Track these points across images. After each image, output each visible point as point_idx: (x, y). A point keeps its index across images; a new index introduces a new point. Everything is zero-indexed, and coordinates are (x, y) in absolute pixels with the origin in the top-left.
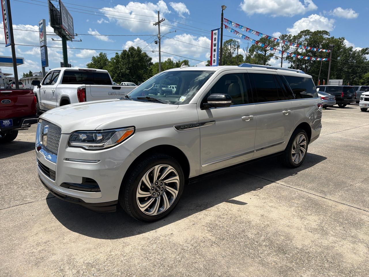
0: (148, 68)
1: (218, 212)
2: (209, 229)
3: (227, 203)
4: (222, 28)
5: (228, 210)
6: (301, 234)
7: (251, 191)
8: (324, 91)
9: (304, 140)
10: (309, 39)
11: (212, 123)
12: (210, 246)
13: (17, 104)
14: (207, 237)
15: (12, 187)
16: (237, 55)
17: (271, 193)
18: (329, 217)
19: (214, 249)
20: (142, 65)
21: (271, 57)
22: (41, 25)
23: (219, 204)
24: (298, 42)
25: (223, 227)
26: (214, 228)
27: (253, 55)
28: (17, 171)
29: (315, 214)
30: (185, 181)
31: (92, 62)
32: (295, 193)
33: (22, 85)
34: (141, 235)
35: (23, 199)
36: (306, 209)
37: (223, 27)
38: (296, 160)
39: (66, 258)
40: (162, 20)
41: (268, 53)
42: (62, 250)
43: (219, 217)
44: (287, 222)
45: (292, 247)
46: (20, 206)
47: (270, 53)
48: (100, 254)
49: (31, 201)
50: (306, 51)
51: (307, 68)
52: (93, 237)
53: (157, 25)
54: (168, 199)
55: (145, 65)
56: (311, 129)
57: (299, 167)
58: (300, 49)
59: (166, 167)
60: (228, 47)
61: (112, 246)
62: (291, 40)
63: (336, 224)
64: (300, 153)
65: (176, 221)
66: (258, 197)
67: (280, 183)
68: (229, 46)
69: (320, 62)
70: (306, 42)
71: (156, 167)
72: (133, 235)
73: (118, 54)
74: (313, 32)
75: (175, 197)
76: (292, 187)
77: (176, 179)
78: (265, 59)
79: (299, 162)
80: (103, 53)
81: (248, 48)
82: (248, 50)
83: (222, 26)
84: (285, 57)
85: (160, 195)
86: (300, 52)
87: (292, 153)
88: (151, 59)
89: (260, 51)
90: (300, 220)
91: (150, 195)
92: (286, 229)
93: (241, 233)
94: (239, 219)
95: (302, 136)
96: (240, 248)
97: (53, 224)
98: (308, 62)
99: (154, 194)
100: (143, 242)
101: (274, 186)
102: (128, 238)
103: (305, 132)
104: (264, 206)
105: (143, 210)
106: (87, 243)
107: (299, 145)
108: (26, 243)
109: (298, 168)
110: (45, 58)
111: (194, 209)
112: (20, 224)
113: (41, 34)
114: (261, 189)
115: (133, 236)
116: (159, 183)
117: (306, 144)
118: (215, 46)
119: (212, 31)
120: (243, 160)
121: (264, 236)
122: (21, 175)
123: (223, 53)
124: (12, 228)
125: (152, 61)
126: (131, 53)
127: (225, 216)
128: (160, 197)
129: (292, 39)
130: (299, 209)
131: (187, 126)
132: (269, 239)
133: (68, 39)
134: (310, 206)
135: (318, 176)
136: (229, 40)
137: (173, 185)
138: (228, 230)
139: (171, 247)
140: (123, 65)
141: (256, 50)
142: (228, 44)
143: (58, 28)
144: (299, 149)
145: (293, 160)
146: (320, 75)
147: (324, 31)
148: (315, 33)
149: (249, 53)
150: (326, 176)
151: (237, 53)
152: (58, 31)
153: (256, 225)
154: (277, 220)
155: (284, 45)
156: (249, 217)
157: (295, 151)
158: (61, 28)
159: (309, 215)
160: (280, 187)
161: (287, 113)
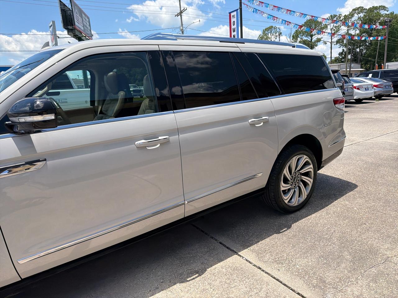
4: (241, 8)
7: (175, 284)
8: (378, 77)
9: (306, 164)
10: (363, 17)
21: (318, 42)
22: (51, 28)
27: (297, 42)
38: (292, 200)
40: (184, 10)
41: (314, 38)
47: (317, 37)
50: (360, 32)
51: (362, 52)
53: (179, 16)
58: (352, 30)
60: (268, 35)
64: (302, 186)
68: (270, 34)
70: (359, 21)
74: (368, 9)
78: (311, 45)
79: (300, 203)
81: (291, 34)
82: (291, 36)
83: (241, 5)
84: (335, 41)
86: (353, 34)
87: (282, 189)
89: (305, 36)
95: (301, 157)
98: (363, 45)
103: (308, 151)
107: (297, 174)
113: (52, 37)
117: (312, 170)
118: (234, 31)
119: (230, 13)
129: (343, 19)
136: (269, 27)
141: (300, 35)
142: (267, 31)
143: (71, 29)
144: (299, 180)
145: (285, 201)
146: (378, 58)
147: (381, 6)
148: (370, 9)
149: (292, 40)
150: (343, 234)
151: (279, 40)
152: (72, 33)
155: (334, 27)
157: (292, 185)
158: (75, 29)
160: (238, 270)
161: (260, 122)
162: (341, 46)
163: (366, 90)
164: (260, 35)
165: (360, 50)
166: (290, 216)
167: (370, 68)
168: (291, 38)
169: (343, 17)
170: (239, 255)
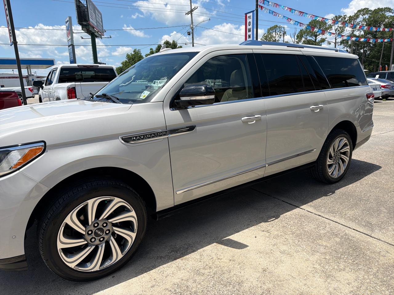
1: (199, 263)
3: (218, 245)
4: (258, 10)
5: (215, 258)
7: (261, 223)
8: (385, 78)
9: (345, 145)
10: (368, 19)
17: (290, 226)
18: (374, 274)
21: (322, 42)
22: (68, 23)
24: (354, 23)
27: (301, 41)
29: (351, 269)
31: (126, 60)
32: (326, 227)
36: (337, 258)
37: (258, 8)
38: (334, 173)
40: (195, 8)
41: (319, 38)
43: (198, 272)
44: (301, 284)
47: (321, 37)
50: (365, 33)
51: (366, 53)
53: (190, 15)
57: (339, 182)
58: (357, 31)
59: (110, 201)
60: (272, 34)
62: (346, 22)
63: (383, 291)
64: (341, 163)
66: (267, 234)
67: (307, 208)
68: (274, 33)
70: (364, 22)
71: (90, 202)
73: (152, 49)
74: (373, 10)
75: (130, 241)
76: (324, 216)
77: (131, 216)
79: (339, 176)
80: (137, 49)
81: (295, 34)
82: (296, 36)
84: (339, 41)
85: (104, 241)
86: (357, 34)
87: (328, 163)
89: (309, 36)
90: (323, 280)
91: (86, 242)
94: (226, 276)
95: (342, 139)
98: (367, 46)
99: (93, 240)
103: (347, 134)
104: (272, 251)
105: (72, 265)
107: (338, 152)
109: (336, 184)
110: (73, 58)
111: (166, 256)
113: (68, 32)
114: (276, 220)
116: (101, 224)
117: (349, 150)
118: (249, 31)
119: (246, 14)
120: (257, 175)
127: (206, 271)
128: (104, 245)
129: (348, 20)
130: (325, 258)
131: (144, 136)
133: (97, 37)
134: (345, 253)
135: (364, 197)
141: (305, 35)
142: (272, 30)
143: (85, 25)
144: (339, 158)
145: (329, 173)
146: (382, 60)
147: (387, 7)
148: (375, 10)
149: (296, 40)
150: (377, 197)
151: (283, 40)
152: (86, 29)
153: (249, 290)
154: (286, 280)
155: (338, 28)
156: (242, 274)
157: (334, 161)
158: (89, 25)
159: (340, 271)
160: (304, 216)
161: (317, 108)
162: (345, 46)
163: (374, 90)
164: (264, 34)
165: (364, 51)
166: (332, 186)
167: (373, 69)
168: (296, 37)
169: (348, 19)
170: (301, 208)
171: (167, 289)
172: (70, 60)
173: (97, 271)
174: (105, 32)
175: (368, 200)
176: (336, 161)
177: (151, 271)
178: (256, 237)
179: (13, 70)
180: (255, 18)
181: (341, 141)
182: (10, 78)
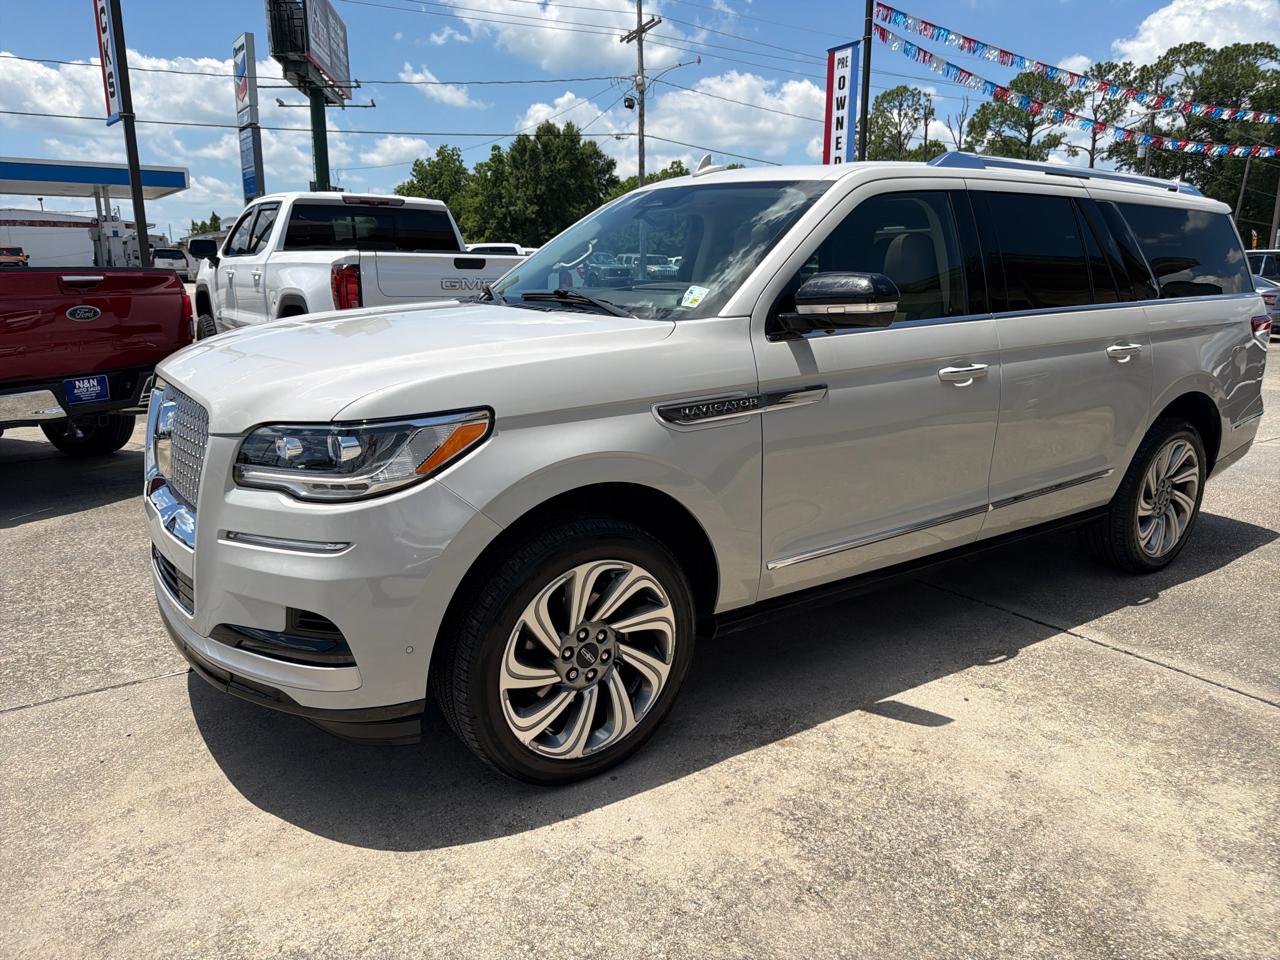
0: (601, 195)
1: (833, 755)
2: (790, 826)
3: (868, 715)
4: (870, 39)
5: (871, 744)
6: (1185, 870)
8: (1258, 272)
9: (1188, 464)
10: (1201, 77)
11: (815, 395)
12: (789, 904)
13: (128, 322)
14: (781, 861)
15: (80, 620)
16: (923, 142)
17: (1052, 677)
19: (805, 918)
20: (581, 187)
21: (1049, 148)
22: (241, 55)
23: (839, 718)
24: (1156, 89)
25: (847, 819)
26: (810, 823)
27: (983, 142)
28: (110, 561)
29: (1243, 780)
30: (697, 624)
31: (412, 181)
32: (1152, 681)
33: (184, 260)
34: (516, 838)
35: (109, 668)
36: (1201, 753)
37: (870, 34)
38: (1153, 542)
39: (215, 925)
40: (653, 23)
41: (1041, 133)
42: (209, 886)
43: (836, 774)
44: (1119, 808)
45: (1146, 931)
46: (92, 695)
47: (1046, 132)
48: (349, 915)
49: (136, 679)
50: (1188, 124)
52: (333, 839)
53: (635, 42)
54: (630, 697)
55: (592, 188)
56: (1222, 418)
57: (1165, 571)
58: (1164, 117)
59: (623, 573)
60: (889, 115)
61: (397, 883)
62: (1130, 83)
64: (1172, 513)
65: (661, 784)
66: (997, 694)
67: (1088, 634)
68: (895, 112)
69: (1239, 163)
70: (1188, 88)
71: (581, 571)
72: (485, 835)
73: (499, 148)
74: (1218, 50)
75: (656, 686)
76: (1140, 655)
77: (662, 619)
79: (1166, 551)
80: (450, 147)
81: (964, 115)
82: (965, 123)
83: (869, 31)
84: (1106, 147)
85: (596, 680)
86: (1165, 128)
87: (1141, 513)
88: (612, 164)
89: (1008, 126)
90: (1174, 802)
91: (558, 679)
92: (1118, 842)
93: (922, 850)
94: (915, 786)
95: (1181, 446)
96: (916, 921)
97: (193, 776)
99: (573, 675)
100: (521, 872)
101: (1062, 649)
102: (466, 846)
103: (1195, 431)
104: (1021, 734)
105: (526, 738)
106: (304, 863)
107: (1168, 484)
108: (81, 849)
109: (1160, 574)
110: (253, 169)
111: (734, 734)
112: (78, 769)
113: (241, 83)
114: (1011, 660)
115: (487, 842)
116: (593, 633)
117: (1195, 479)
118: (841, 106)
119: (832, 52)
120: (939, 541)
121: (1023, 870)
122: (119, 578)
123: (873, 138)
124: (47, 783)
125: (616, 172)
126: (545, 146)
127: (859, 774)
128: (596, 688)
129: (1135, 79)
130: (1168, 753)
131: (708, 408)
132: (1041, 885)
133: (328, 101)
134: (1217, 743)
135: (1245, 612)
136: (894, 88)
137: (649, 642)
138: (871, 837)
139: (629, 899)
140: (517, 190)
141: (995, 123)
142: (889, 103)
143: (296, 62)
144: (1167, 500)
145: (1140, 541)
147: (1262, 43)
148: (1225, 51)
149: (967, 136)
151: (923, 135)
152: (298, 74)
153: (987, 817)
154: (1078, 798)
155: (1104, 103)
156: (957, 781)
157: (1153, 508)
158: (307, 61)
159: (1214, 783)
160: (1086, 654)
161: (1125, 353)
162: (1125, 164)
168: (965, 128)
169: (1137, 74)
170: (1070, 633)
171: (770, 810)
172: (244, 175)
173: (577, 760)
174: (359, 86)
175: (1256, 619)
176: (1160, 508)
177: (710, 768)
178: (966, 700)
179: (40, 200)
180: (861, 64)
181: (1180, 450)
182: (35, 226)
